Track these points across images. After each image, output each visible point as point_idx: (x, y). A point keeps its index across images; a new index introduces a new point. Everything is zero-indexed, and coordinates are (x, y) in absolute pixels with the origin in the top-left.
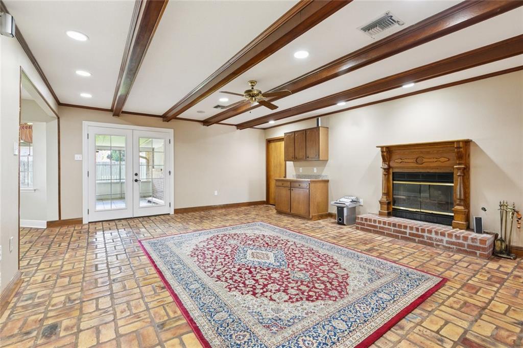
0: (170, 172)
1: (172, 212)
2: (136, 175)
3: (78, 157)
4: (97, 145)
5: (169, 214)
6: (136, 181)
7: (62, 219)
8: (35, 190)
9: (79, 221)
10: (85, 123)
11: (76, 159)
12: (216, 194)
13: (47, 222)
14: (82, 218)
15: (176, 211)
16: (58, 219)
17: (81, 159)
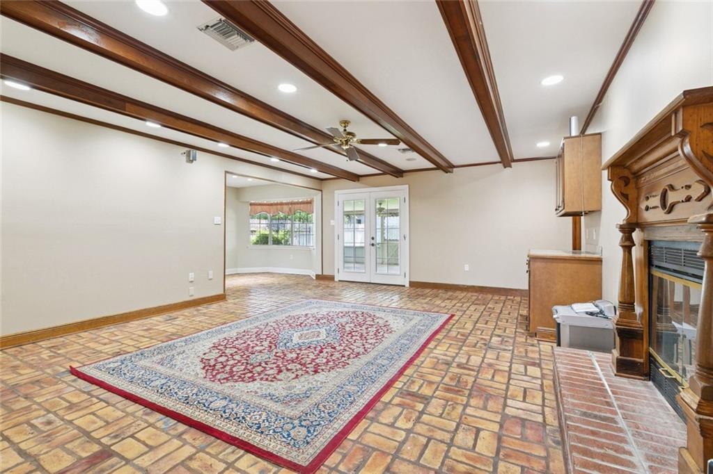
0: (404, 237)
1: (407, 285)
2: (373, 238)
3: (332, 222)
4: (346, 210)
5: (404, 286)
6: (373, 245)
7: (323, 274)
9: (331, 278)
10: (337, 192)
11: (331, 224)
13: (316, 274)
14: (334, 276)
15: (412, 284)
16: (321, 273)
17: (334, 224)
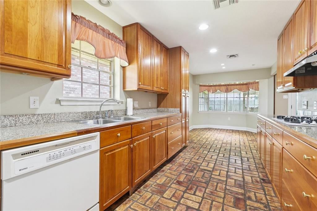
11: (284, 98)
17: (287, 98)
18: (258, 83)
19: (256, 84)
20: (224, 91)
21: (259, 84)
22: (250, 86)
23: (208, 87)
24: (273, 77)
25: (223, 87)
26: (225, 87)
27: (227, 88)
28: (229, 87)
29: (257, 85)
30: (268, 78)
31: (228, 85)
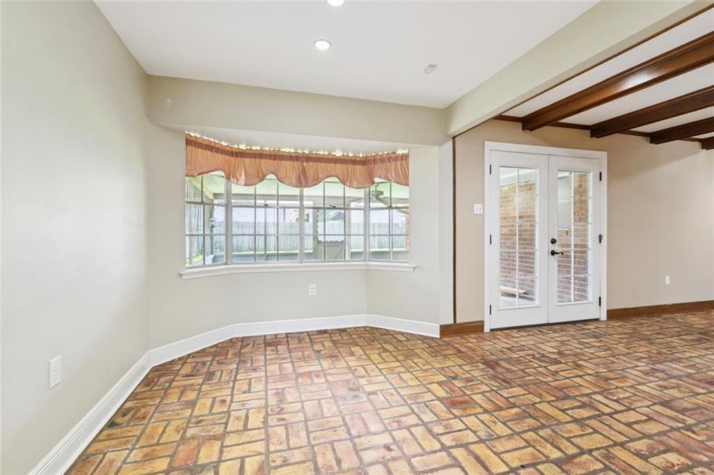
0: (600, 237)
1: (604, 317)
2: (553, 241)
3: (477, 208)
5: (599, 319)
6: (553, 253)
7: (458, 322)
8: (414, 268)
9: (477, 327)
10: (488, 146)
11: (475, 213)
12: (668, 282)
13: (441, 326)
14: (483, 322)
15: (611, 314)
16: (452, 322)
17: (481, 213)
18: (405, 157)
19: (399, 163)
20: (294, 181)
21: (407, 164)
22: (378, 168)
23: (227, 157)
24: (451, 142)
25: (288, 163)
26: (295, 163)
27: (304, 168)
28: (310, 166)
29: (401, 165)
30: (440, 144)
31: (308, 158)
